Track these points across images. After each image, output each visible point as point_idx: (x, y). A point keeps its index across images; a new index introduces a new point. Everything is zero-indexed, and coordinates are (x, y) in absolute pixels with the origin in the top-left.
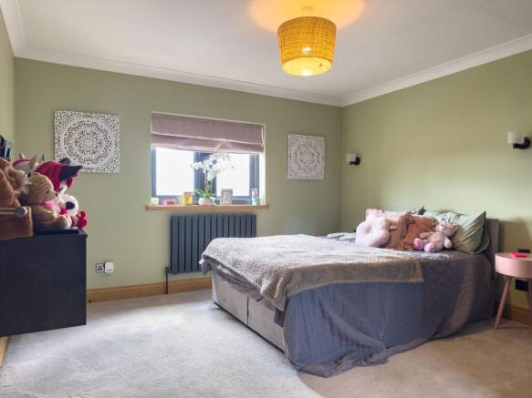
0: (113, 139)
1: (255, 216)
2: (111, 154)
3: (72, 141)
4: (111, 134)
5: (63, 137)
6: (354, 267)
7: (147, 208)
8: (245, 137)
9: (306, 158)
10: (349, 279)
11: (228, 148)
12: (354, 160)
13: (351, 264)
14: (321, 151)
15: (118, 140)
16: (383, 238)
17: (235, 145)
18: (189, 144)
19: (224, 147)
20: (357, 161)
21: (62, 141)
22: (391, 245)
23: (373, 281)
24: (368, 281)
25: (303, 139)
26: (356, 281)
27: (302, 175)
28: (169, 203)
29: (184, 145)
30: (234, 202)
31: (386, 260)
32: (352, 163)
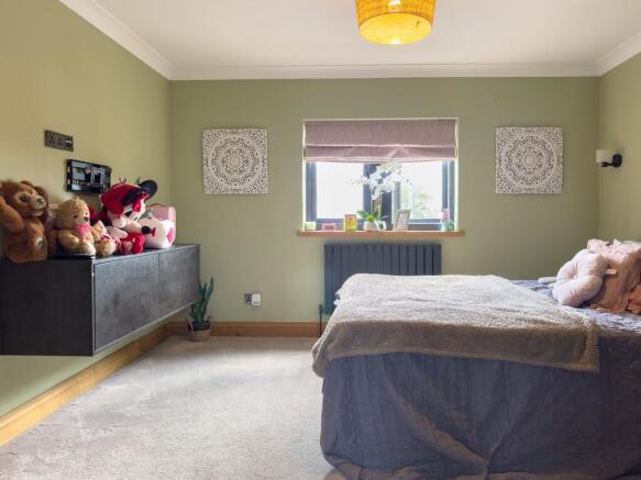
0: (260, 156)
1: (439, 247)
2: (259, 172)
3: (219, 161)
4: (258, 150)
5: (211, 157)
6: (451, 331)
7: (300, 234)
8: (429, 138)
9: (529, 161)
10: (437, 348)
11: (405, 155)
12: (610, 161)
13: (447, 325)
14: (555, 148)
15: (266, 156)
16: (588, 290)
17: (415, 151)
18: (352, 155)
19: (399, 154)
20: (617, 161)
21: (210, 161)
22: (604, 302)
23: (484, 356)
24: (476, 356)
25: (521, 134)
26: (451, 353)
27: (520, 186)
28: (327, 228)
29: (346, 156)
30: (411, 227)
31: (523, 326)
32: (605, 164)
